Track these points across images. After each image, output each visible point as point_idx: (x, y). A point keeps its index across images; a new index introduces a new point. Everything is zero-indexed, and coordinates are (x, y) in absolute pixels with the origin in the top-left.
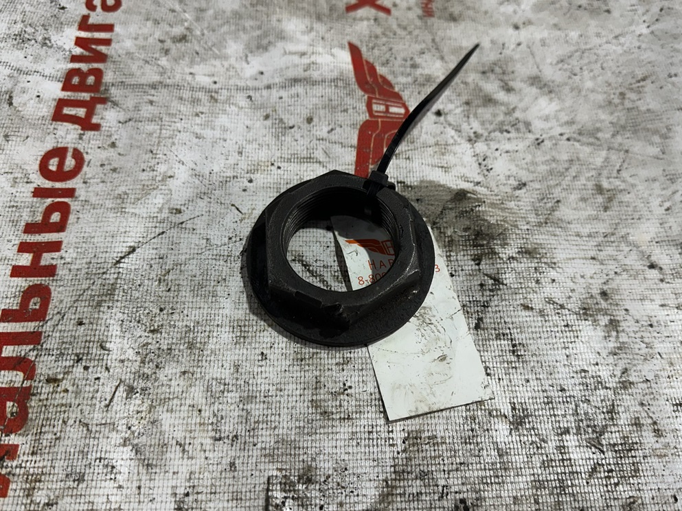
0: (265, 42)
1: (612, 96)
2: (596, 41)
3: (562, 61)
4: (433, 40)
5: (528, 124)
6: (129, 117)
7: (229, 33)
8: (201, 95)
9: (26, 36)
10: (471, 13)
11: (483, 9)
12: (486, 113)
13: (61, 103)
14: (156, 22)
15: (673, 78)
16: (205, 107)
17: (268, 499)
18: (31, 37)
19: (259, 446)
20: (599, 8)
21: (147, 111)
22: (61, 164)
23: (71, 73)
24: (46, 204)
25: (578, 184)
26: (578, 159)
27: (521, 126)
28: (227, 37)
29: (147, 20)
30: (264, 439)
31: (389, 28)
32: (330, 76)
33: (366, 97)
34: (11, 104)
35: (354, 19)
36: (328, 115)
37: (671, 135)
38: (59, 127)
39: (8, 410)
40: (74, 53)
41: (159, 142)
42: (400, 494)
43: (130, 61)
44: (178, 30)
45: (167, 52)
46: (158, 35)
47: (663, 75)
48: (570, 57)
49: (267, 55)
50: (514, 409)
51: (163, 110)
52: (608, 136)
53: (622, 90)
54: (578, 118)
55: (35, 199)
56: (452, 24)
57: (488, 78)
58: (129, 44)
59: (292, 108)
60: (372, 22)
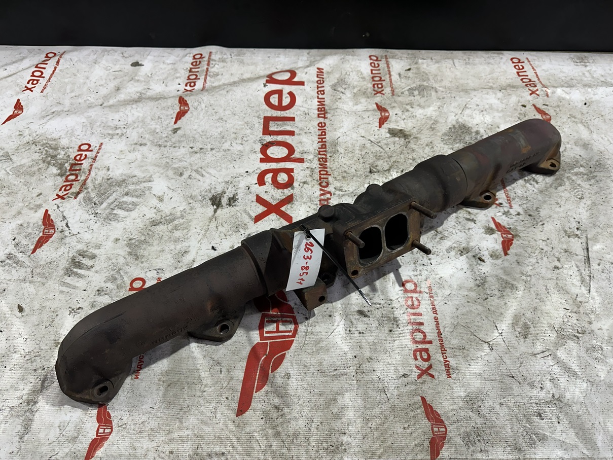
5: (416, 116)
12: (407, 114)
22: (322, 125)
23: (318, 108)
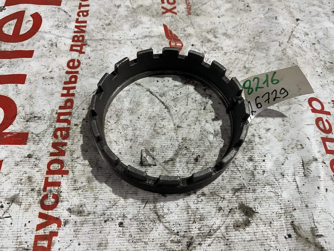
0: (136, 25)
1: (251, 38)
2: (246, 21)
3: (234, 28)
4: (191, 22)
6: (93, 49)
7: (124, 22)
8: (116, 42)
9: (60, 25)
10: (204, 13)
11: (208, 11)
13: (72, 46)
14: (100, 19)
15: (271, 32)
16: (117, 45)
17: (142, 155)
18: (61, 26)
19: (138, 142)
20: (248, 10)
21: (99, 47)
24: (70, 76)
25: (238, 66)
26: (238, 58)
27: (220, 48)
28: (124, 23)
29: (97, 19)
30: (140, 140)
31: (176, 19)
32: (157, 35)
33: (169, 41)
34: (57, 46)
35: (165, 16)
36: (157, 47)
37: (269, 50)
38: (72, 53)
39: (63, 133)
40: (75, 30)
41: (104, 57)
42: (180, 154)
43: (93, 33)
44: (107, 22)
45: (104, 29)
46: (101, 24)
47: (268, 30)
48: (237, 26)
49: (136, 28)
50: (215, 131)
51: (104, 47)
52: (249, 51)
53: (254, 36)
54: (239, 46)
55: (66, 75)
56: (197, 17)
57: (209, 34)
58: (92, 27)
59: (145, 45)
60: (171, 17)
